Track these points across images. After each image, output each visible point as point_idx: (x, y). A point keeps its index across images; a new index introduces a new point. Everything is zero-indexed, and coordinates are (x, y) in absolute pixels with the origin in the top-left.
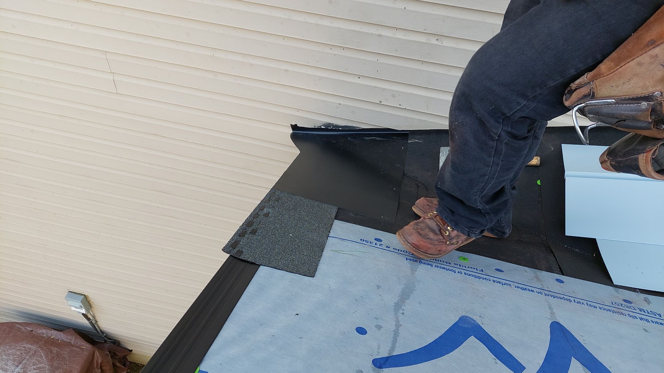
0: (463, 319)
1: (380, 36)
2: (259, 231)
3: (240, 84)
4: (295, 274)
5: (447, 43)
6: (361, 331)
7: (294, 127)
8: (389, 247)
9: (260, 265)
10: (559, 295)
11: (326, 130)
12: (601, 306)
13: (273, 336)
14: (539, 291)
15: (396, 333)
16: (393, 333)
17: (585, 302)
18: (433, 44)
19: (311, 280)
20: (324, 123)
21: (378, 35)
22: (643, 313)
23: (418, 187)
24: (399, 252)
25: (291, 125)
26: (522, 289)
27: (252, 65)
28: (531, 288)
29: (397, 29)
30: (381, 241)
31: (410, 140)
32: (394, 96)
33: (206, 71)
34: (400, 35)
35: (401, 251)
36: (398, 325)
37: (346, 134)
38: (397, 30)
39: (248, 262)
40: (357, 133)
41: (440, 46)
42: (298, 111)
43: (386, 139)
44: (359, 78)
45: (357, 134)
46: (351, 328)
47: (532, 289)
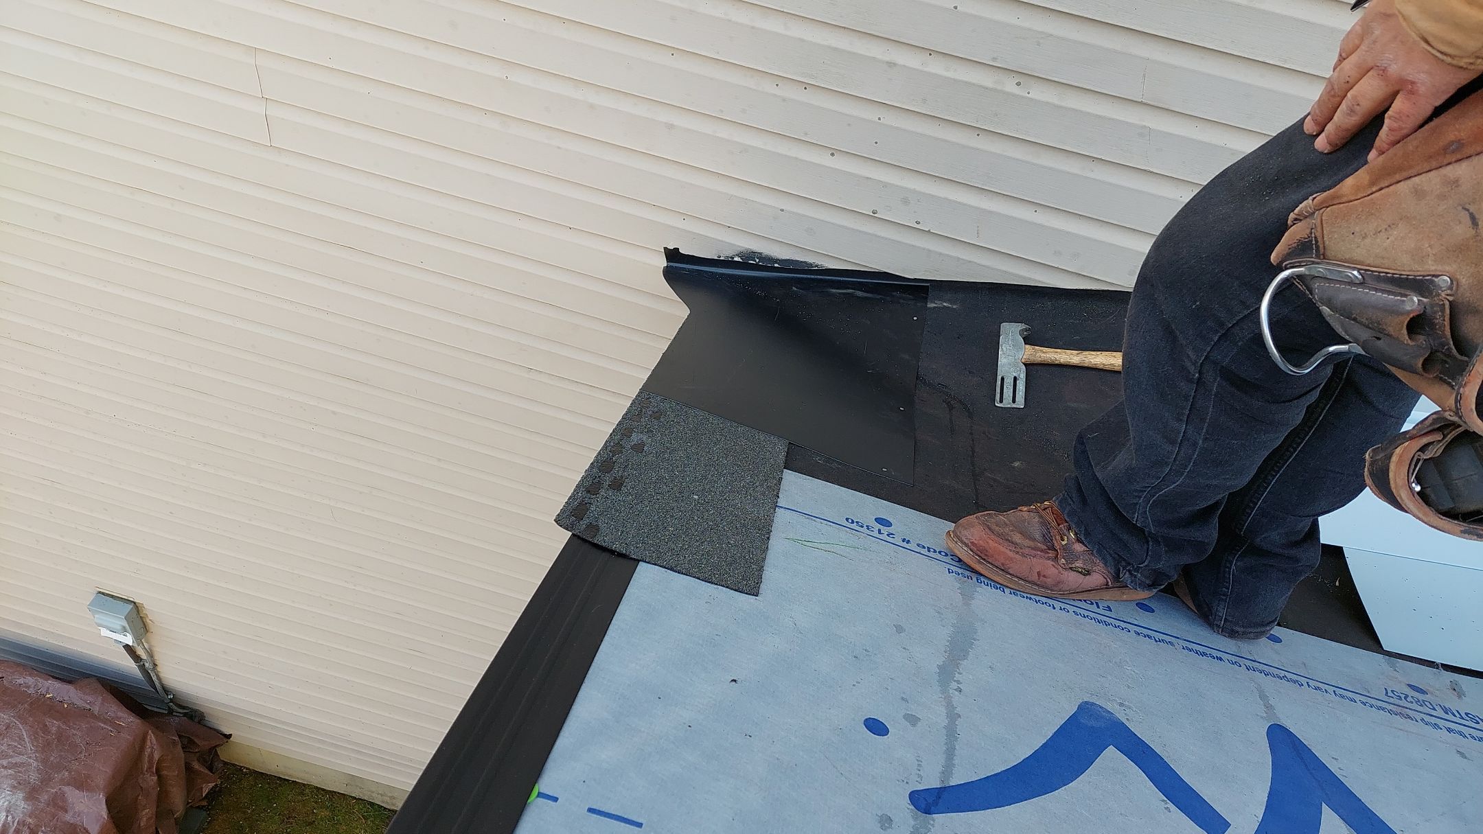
0: (1086, 709)
1: (891, 65)
2: (629, 484)
3: (559, 148)
4: (716, 586)
5: (1039, 93)
6: (876, 727)
7: (673, 255)
8: (908, 542)
9: (639, 561)
10: (1276, 672)
11: (743, 265)
12: (1364, 699)
13: (690, 726)
14: (1234, 659)
15: (951, 733)
16: (944, 731)
17: (1331, 689)
18: (1008, 94)
19: (752, 601)
20: (742, 250)
21: (887, 62)
22: (1450, 717)
23: (951, 408)
24: (931, 554)
25: (665, 248)
26: (1197, 653)
27: (592, 106)
28: (1215, 653)
29: (931, 52)
30: (888, 524)
31: (932, 302)
32: (906, 201)
33: (486, 112)
34: (936, 67)
35: (935, 551)
36: (953, 716)
37: (787, 278)
38: (930, 54)
39: (612, 552)
40: (812, 277)
41: (1023, 97)
42: (684, 219)
43: (879, 297)
44: (833, 155)
45: (812, 279)
46: (854, 720)
47: (1219, 654)
